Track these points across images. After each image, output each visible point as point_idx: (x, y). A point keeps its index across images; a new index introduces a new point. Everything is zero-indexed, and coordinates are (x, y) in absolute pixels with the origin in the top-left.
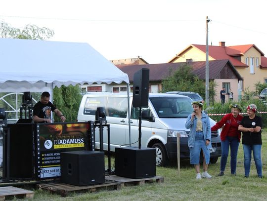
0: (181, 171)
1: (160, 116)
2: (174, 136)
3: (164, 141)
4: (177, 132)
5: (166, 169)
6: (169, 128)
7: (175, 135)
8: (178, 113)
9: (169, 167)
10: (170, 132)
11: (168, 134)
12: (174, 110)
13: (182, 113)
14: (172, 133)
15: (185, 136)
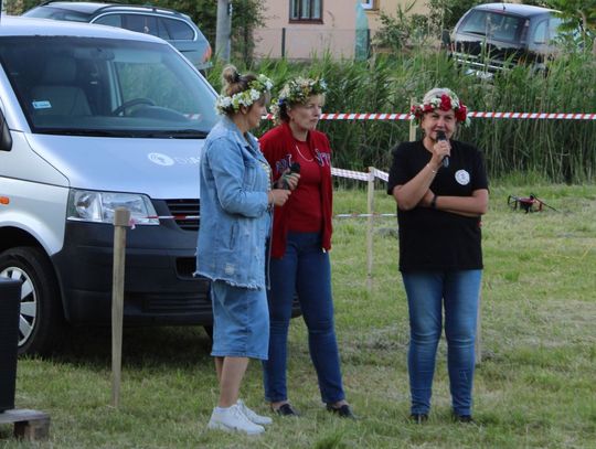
0: (123, 379)
1: (38, 125)
2: (95, 217)
3: (52, 242)
4: (109, 199)
5: (53, 369)
6: (77, 179)
7: (105, 216)
8: (116, 114)
9: (66, 361)
10: (78, 199)
11: (71, 209)
12: (97, 98)
13: (134, 115)
14: (87, 204)
15: (146, 221)
